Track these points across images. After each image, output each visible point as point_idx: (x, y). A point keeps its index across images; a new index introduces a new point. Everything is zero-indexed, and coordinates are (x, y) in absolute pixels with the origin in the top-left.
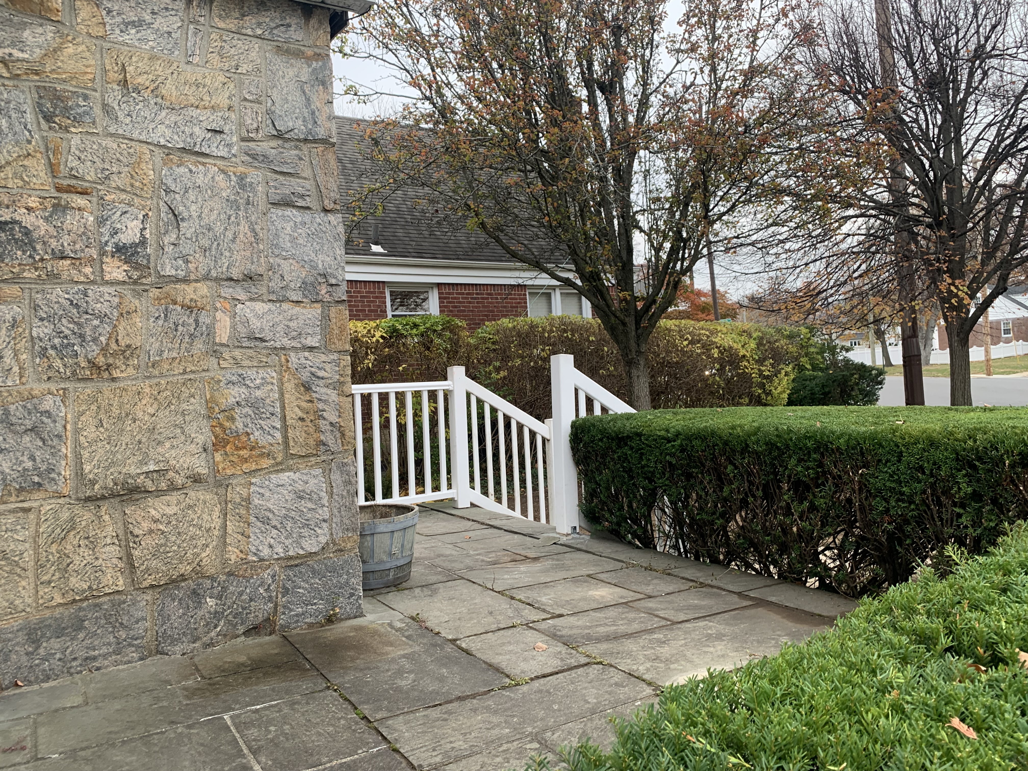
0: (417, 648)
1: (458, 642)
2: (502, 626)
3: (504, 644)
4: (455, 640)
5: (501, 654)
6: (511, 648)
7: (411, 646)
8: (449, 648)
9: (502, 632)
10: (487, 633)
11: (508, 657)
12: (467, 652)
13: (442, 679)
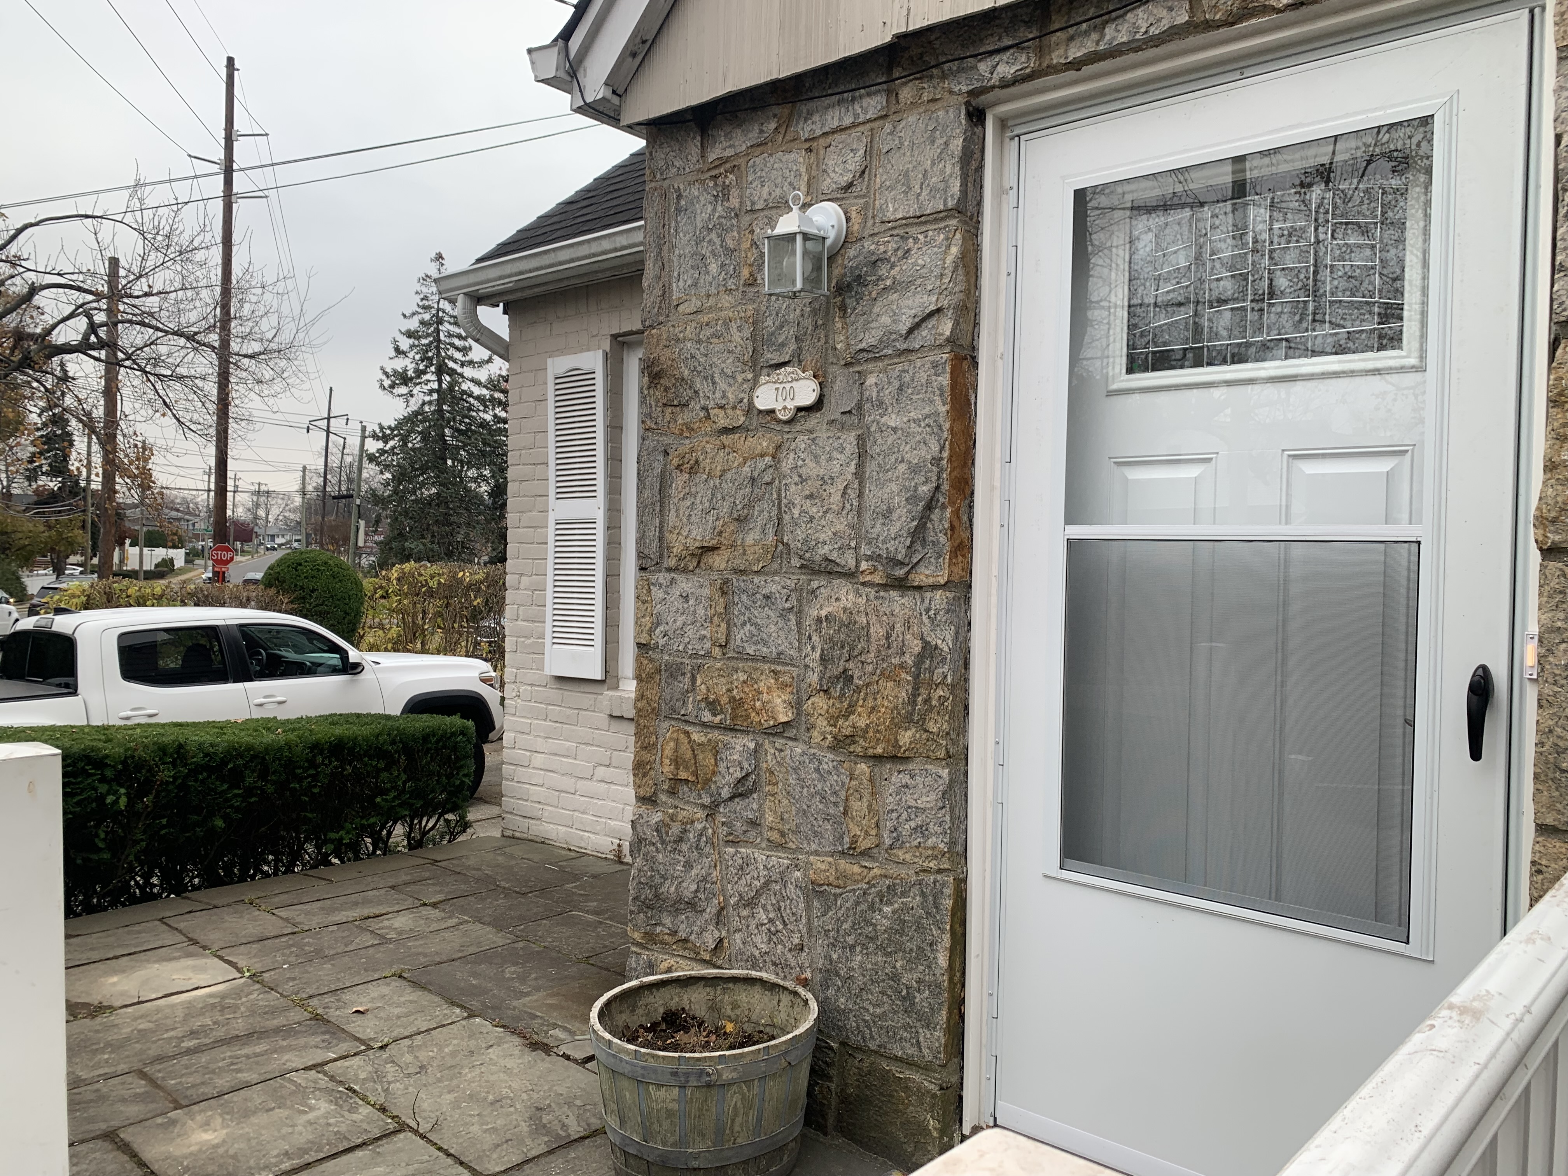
0: (515, 1003)
1: (466, 1014)
2: (407, 1042)
3: (407, 1015)
4: (470, 1016)
5: (411, 1002)
6: (397, 1011)
7: (524, 1005)
8: (475, 1004)
9: (406, 1034)
10: (428, 1030)
11: (402, 999)
12: (453, 1004)
13: (474, 975)
